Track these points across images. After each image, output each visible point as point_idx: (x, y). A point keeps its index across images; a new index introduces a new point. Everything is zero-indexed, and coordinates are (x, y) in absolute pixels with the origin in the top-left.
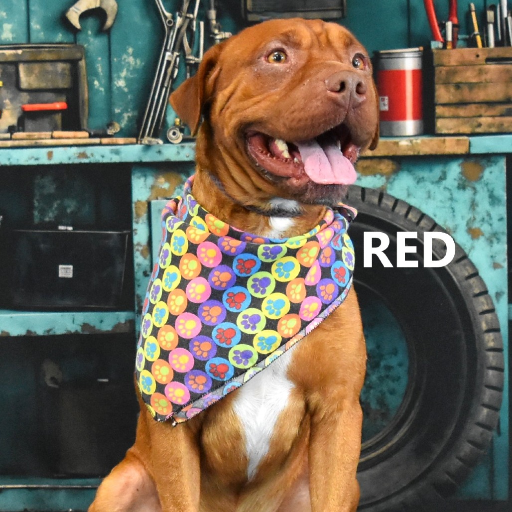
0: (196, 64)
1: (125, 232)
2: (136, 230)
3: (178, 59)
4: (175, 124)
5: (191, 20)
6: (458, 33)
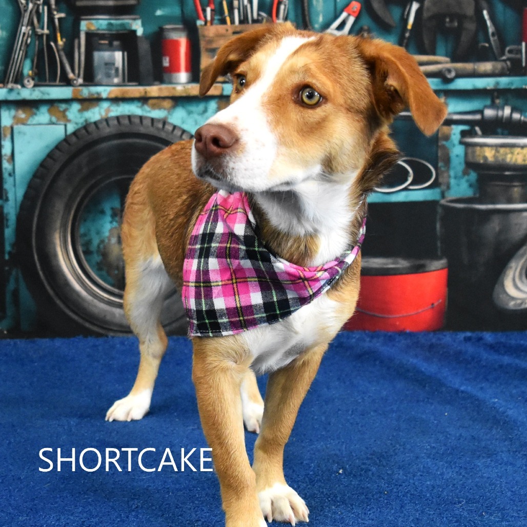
0: (42, 35)
2: (3, 145)
3: (30, 32)
4: (28, 75)
5: (39, 5)
6: (215, 15)
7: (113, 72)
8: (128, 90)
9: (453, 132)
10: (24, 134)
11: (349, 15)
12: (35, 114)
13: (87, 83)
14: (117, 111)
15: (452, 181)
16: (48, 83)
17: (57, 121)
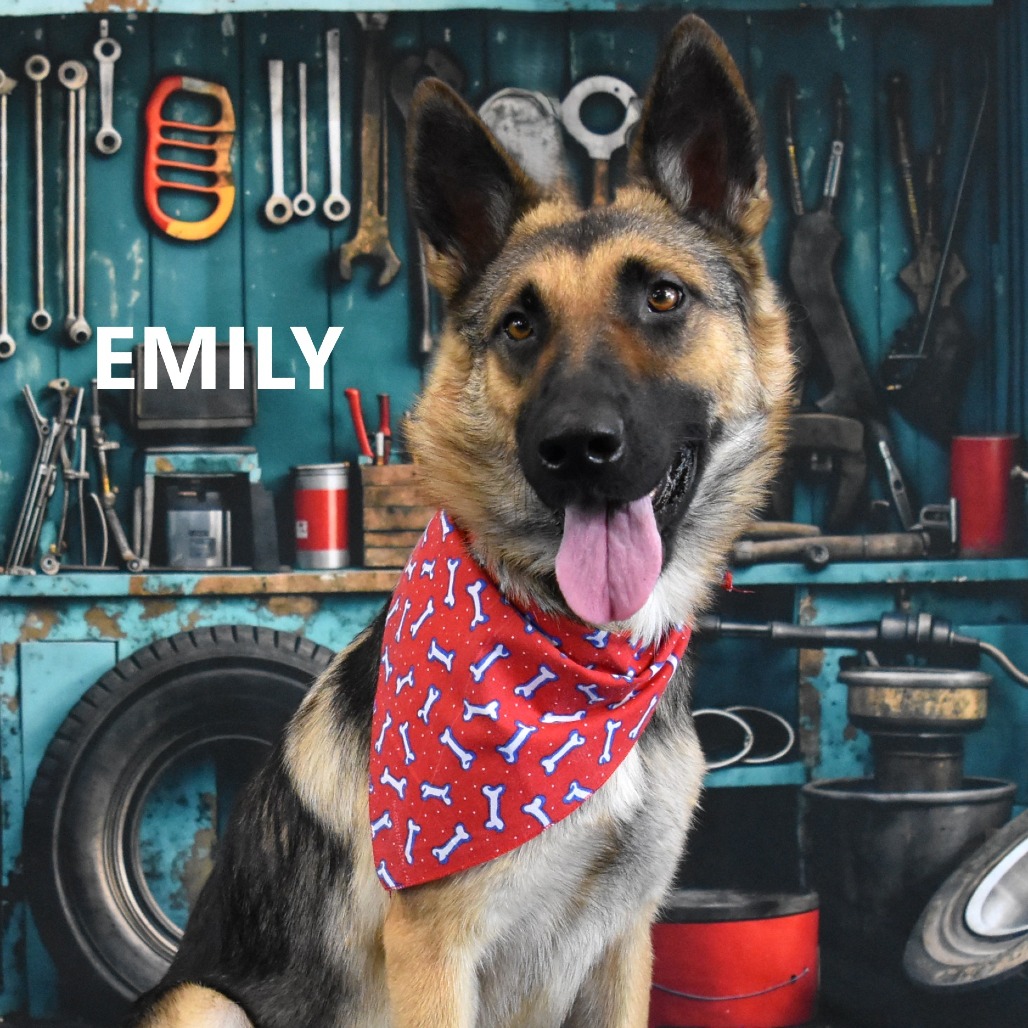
0: (76, 480)
3: (55, 474)
4: (50, 552)
5: (71, 427)
6: (391, 446)
7: (206, 547)
8: (234, 579)
9: (827, 659)
10: (41, 657)
12: (62, 623)
13: (155, 568)
14: (211, 617)
15: (826, 751)
16: (85, 567)
17: (101, 635)
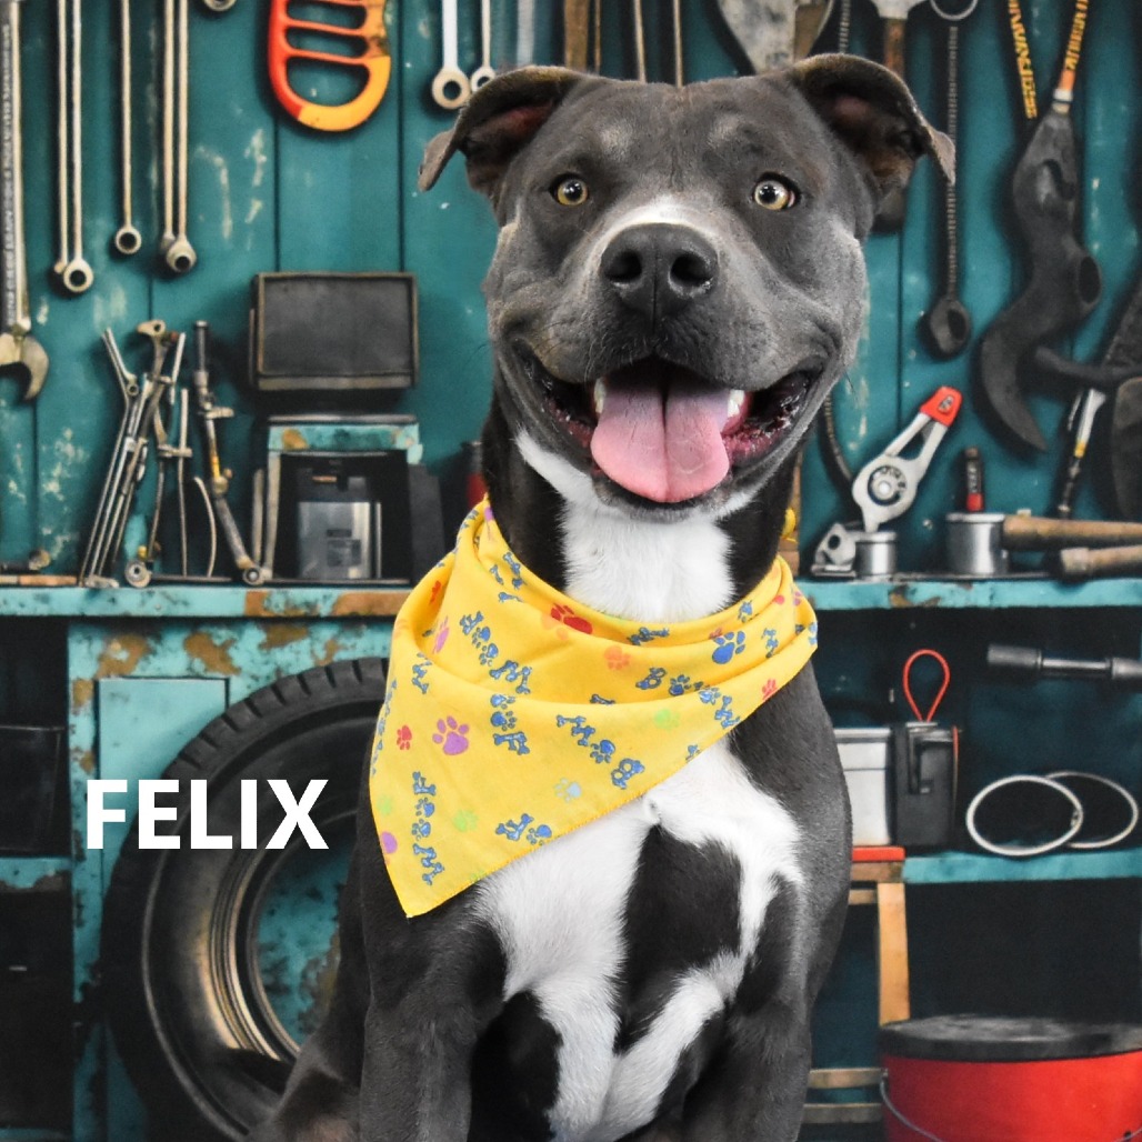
0: (175, 459)
1: (56, 729)
2: (74, 726)
3: (145, 450)
4: (138, 556)
5: (167, 387)
7: (347, 551)
8: (386, 597)
10: (126, 699)
11: (933, 420)
12: (154, 653)
13: (281, 580)
14: (354, 647)
16: (185, 577)
17: (206, 670)
